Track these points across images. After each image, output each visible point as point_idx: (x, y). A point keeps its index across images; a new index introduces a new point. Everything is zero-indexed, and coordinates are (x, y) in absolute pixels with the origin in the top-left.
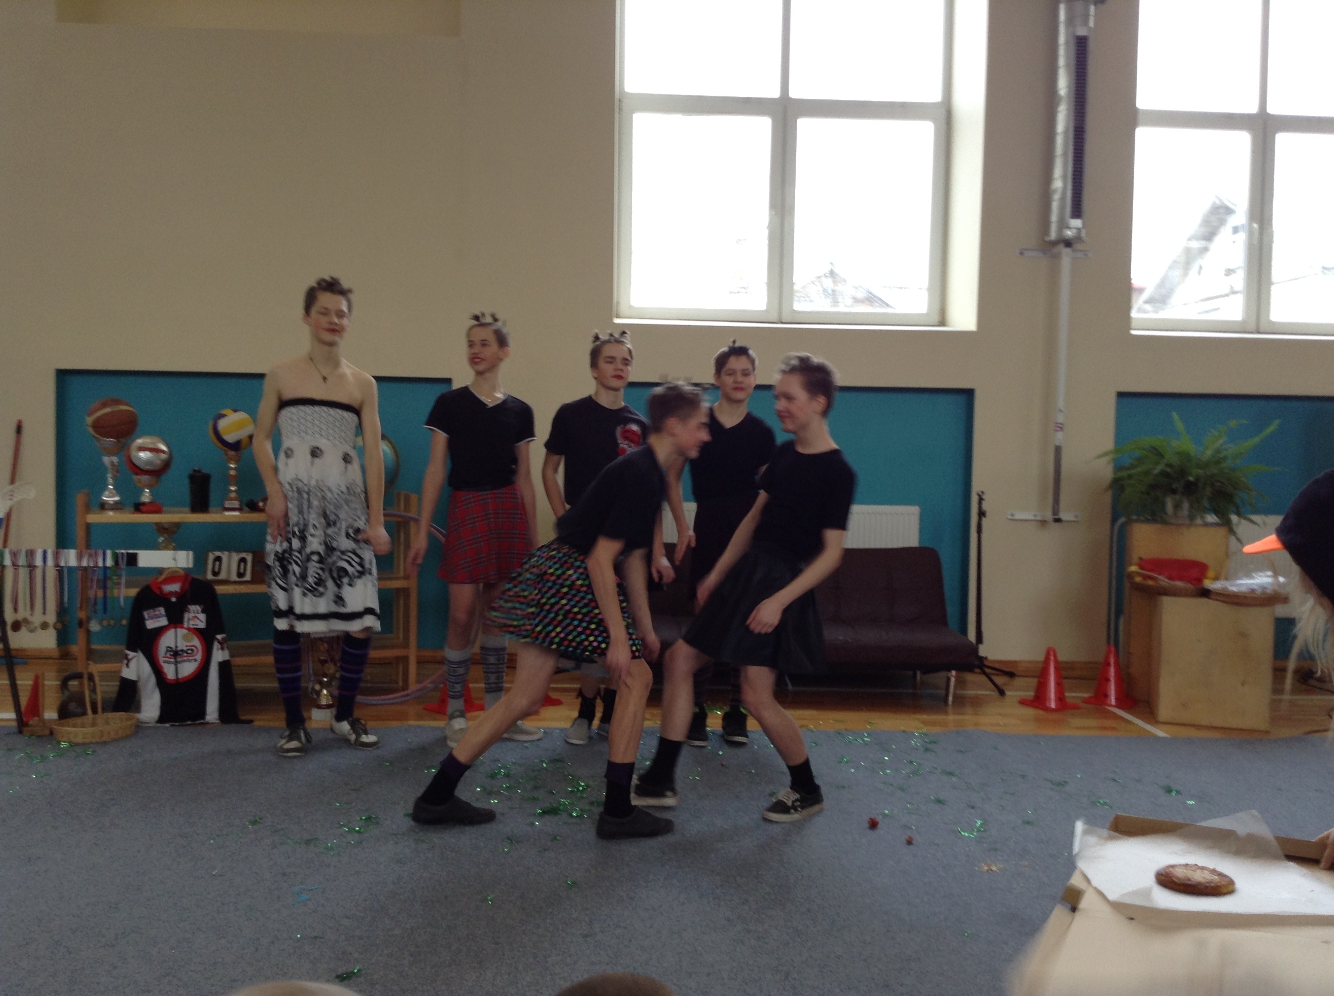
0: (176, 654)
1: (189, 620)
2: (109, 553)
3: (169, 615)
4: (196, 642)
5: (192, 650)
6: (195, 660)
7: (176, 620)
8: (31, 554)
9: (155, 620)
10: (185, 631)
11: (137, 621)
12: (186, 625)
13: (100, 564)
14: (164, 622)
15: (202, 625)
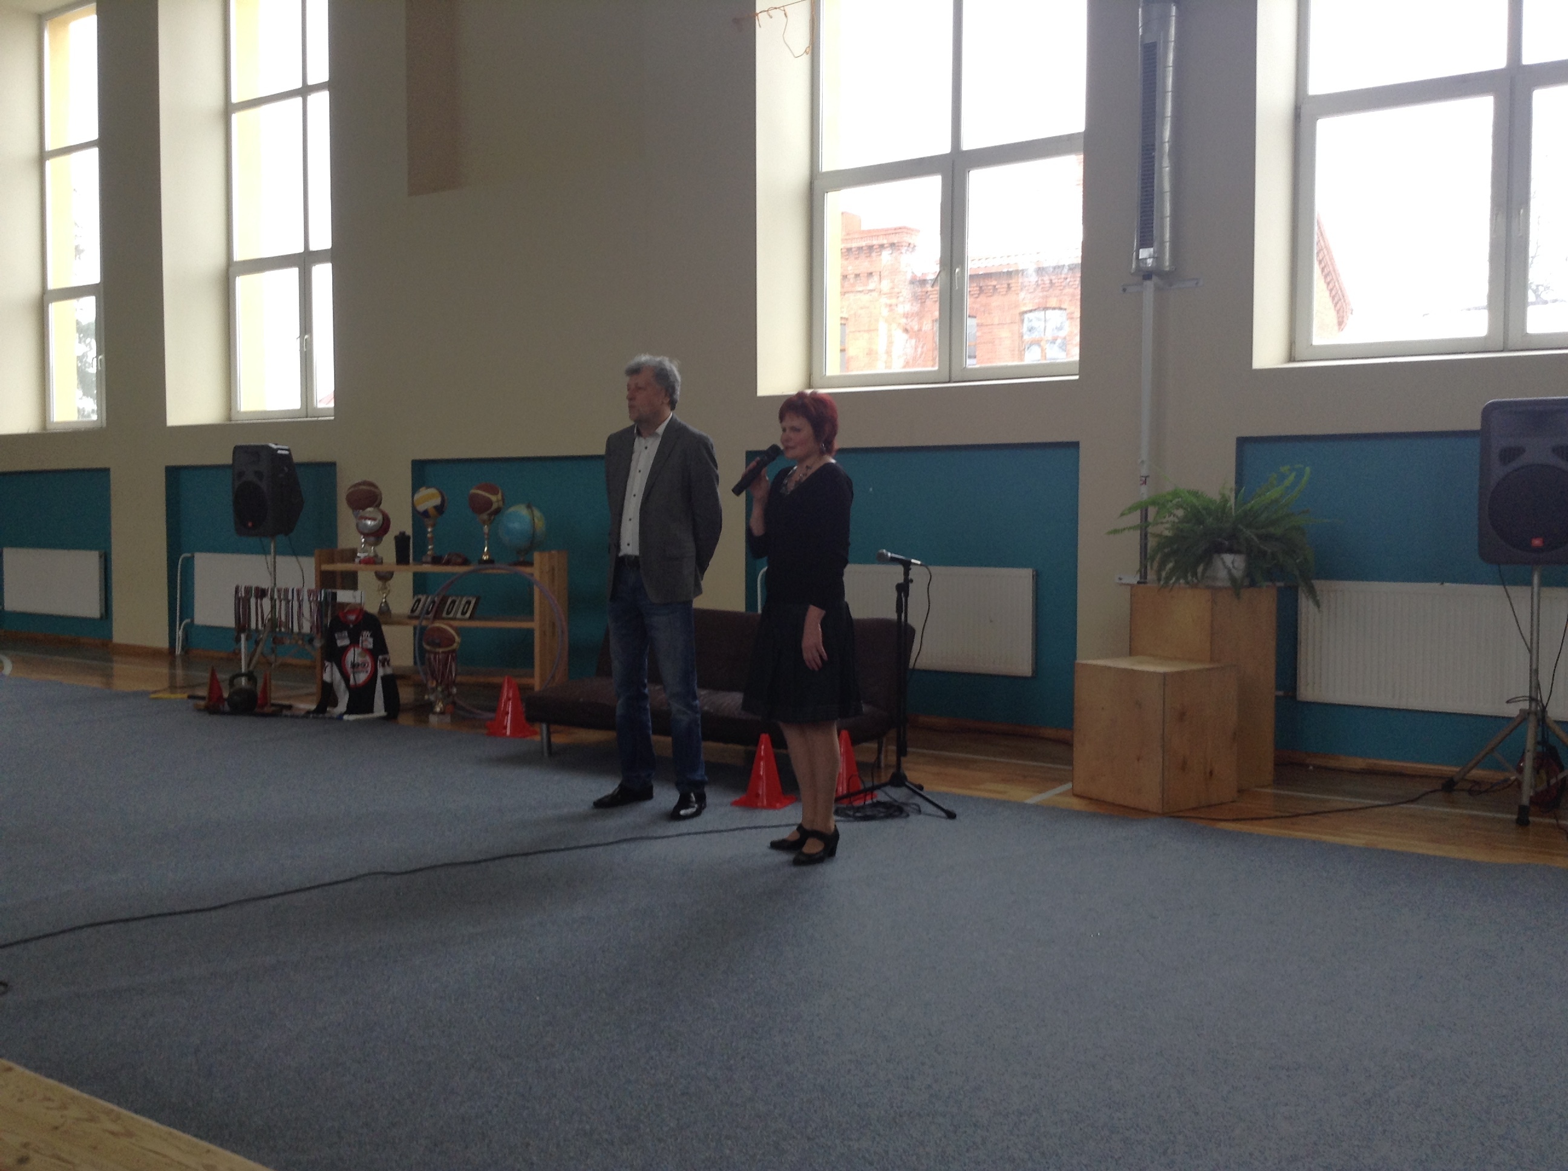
0: (354, 665)
1: (362, 642)
2: (323, 592)
3: (350, 636)
4: (368, 659)
5: (365, 665)
6: (367, 672)
7: (355, 642)
8: (286, 591)
9: (343, 642)
10: (360, 650)
11: (330, 642)
12: (360, 645)
13: (319, 599)
14: (346, 642)
15: (371, 646)
